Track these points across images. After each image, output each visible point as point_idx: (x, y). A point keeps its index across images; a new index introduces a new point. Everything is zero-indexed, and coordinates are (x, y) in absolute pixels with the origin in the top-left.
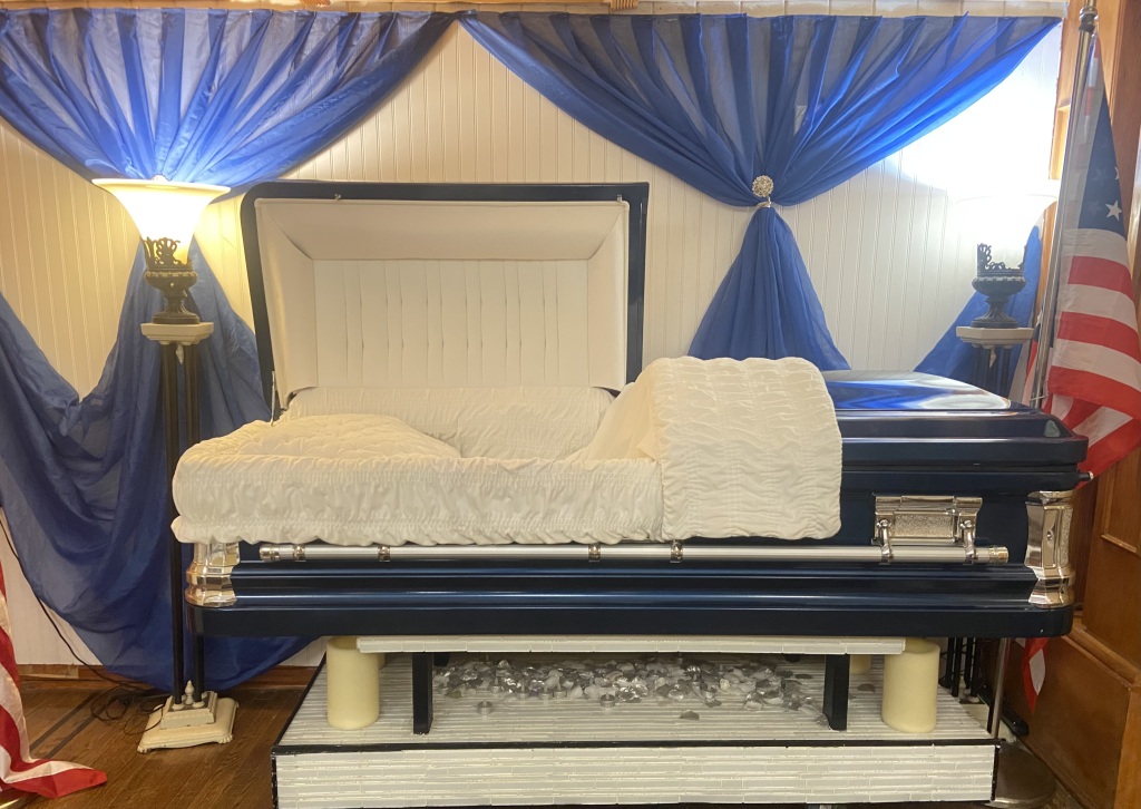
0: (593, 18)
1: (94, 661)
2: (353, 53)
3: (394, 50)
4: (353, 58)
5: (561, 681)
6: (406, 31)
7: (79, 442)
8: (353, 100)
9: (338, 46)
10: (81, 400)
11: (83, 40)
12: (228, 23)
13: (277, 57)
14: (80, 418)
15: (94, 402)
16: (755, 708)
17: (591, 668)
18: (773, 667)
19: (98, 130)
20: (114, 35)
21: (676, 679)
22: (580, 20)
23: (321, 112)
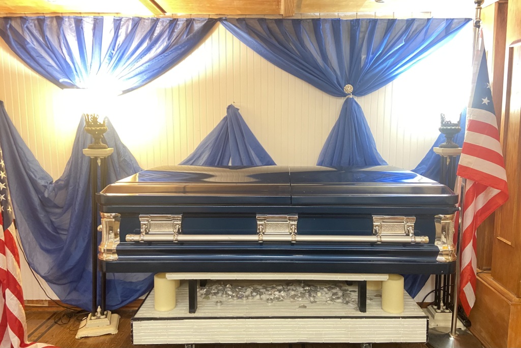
0: (276, 20)
1: (56, 298)
2: (175, 35)
3: (192, 34)
4: (175, 37)
5: (252, 293)
6: (197, 26)
7: (52, 200)
8: (174, 55)
9: (169, 32)
10: (54, 182)
11: (60, 29)
12: (122, 23)
13: (143, 36)
14: (54, 189)
15: (60, 182)
16: (330, 304)
17: (265, 288)
18: (340, 287)
19: (65, 67)
20: (73, 27)
21: (299, 292)
22: (270, 21)
23: (161, 59)
